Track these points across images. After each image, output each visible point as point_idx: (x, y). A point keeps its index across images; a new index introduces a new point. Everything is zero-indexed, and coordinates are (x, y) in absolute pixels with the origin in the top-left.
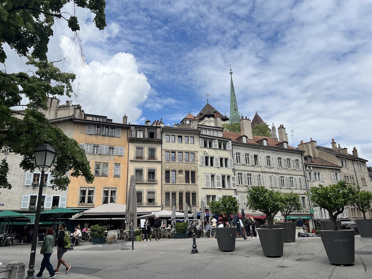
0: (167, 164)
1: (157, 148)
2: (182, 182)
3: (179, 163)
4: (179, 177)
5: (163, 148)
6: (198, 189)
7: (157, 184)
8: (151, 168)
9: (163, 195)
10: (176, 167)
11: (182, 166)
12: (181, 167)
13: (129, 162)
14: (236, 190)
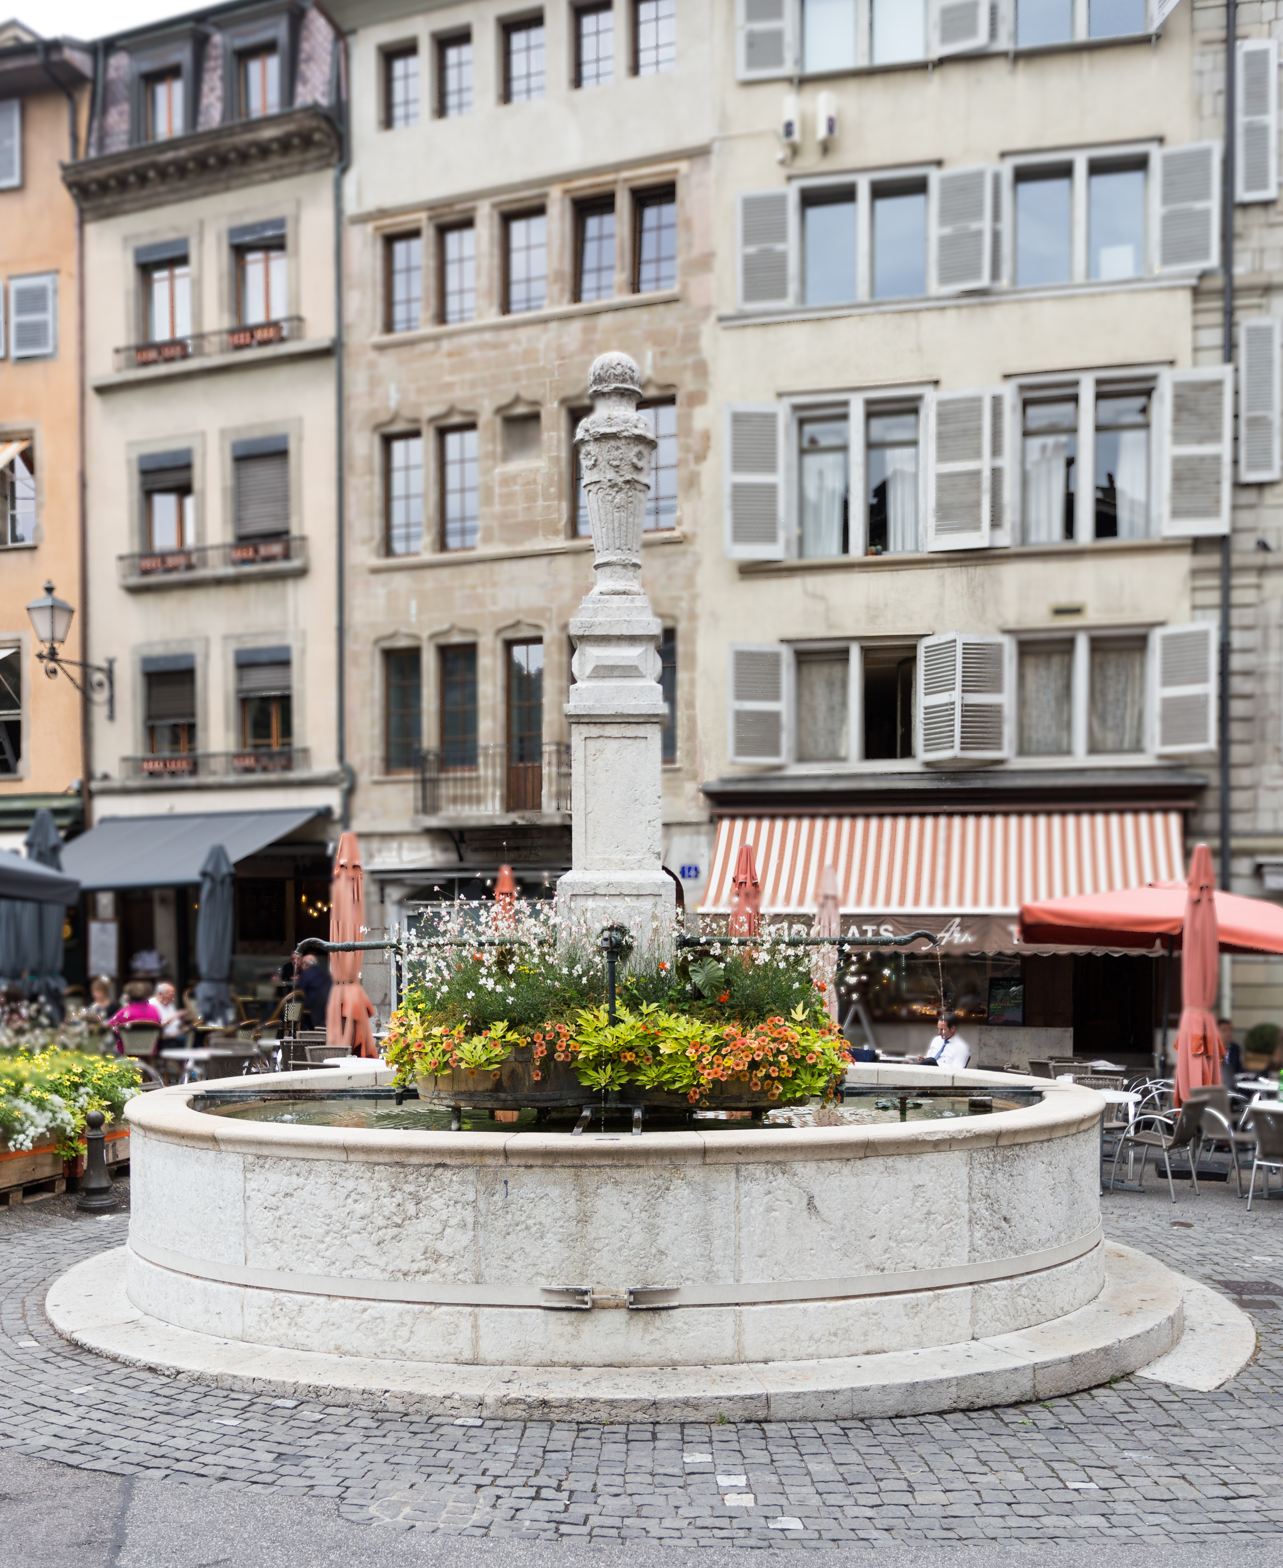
0: (387, 363)
1: (297, 220)
2: (530, 528)
3: (506, 335)
4: (507, 481)
5: (351, 208)
6: (690, 581)
7: (301, 573)
8: (258, 434)
9: (353, 676)
10: (473, 384)
11: (529, 354)
12: (516, 377)
13: (94, 402)
14: (1221, 543)
